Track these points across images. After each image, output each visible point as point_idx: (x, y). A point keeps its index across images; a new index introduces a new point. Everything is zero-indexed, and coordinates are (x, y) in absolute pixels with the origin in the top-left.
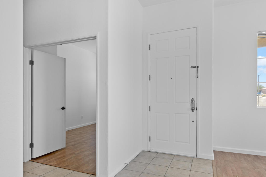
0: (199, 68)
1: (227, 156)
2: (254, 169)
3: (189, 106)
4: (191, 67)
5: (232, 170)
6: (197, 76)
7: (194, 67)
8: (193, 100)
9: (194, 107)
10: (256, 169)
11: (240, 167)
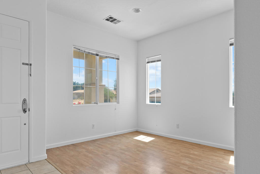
0: (32, 66)
1: (54, 151)
2: (80, 154)
3: (20, 107)
4: (23, 63)
5: (68, 160)
6: (30, 74)
7: (27, 64)
8: (25, 101)
9: (26, 108)
10: (81, 153)
11: (71, 156)
